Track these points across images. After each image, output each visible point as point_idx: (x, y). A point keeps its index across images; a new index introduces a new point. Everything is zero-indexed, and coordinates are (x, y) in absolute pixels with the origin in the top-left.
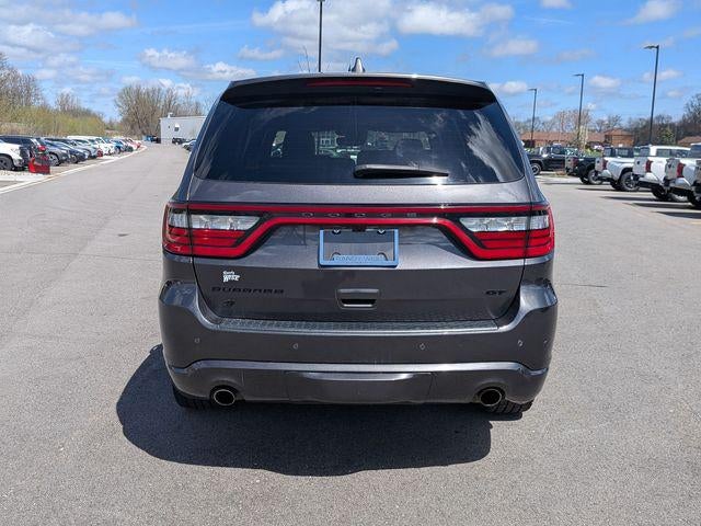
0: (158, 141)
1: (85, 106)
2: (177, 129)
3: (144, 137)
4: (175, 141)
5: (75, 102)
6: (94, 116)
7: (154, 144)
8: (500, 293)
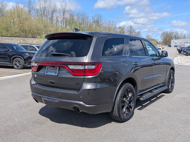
0: (170, 46)
1: (153, 38)
2: (176, 43)
3: (167, 45)
4: (175, 46)
5: (150, 37)
6: (155, 40)
7: (169, 47)
8: (79, 84)
